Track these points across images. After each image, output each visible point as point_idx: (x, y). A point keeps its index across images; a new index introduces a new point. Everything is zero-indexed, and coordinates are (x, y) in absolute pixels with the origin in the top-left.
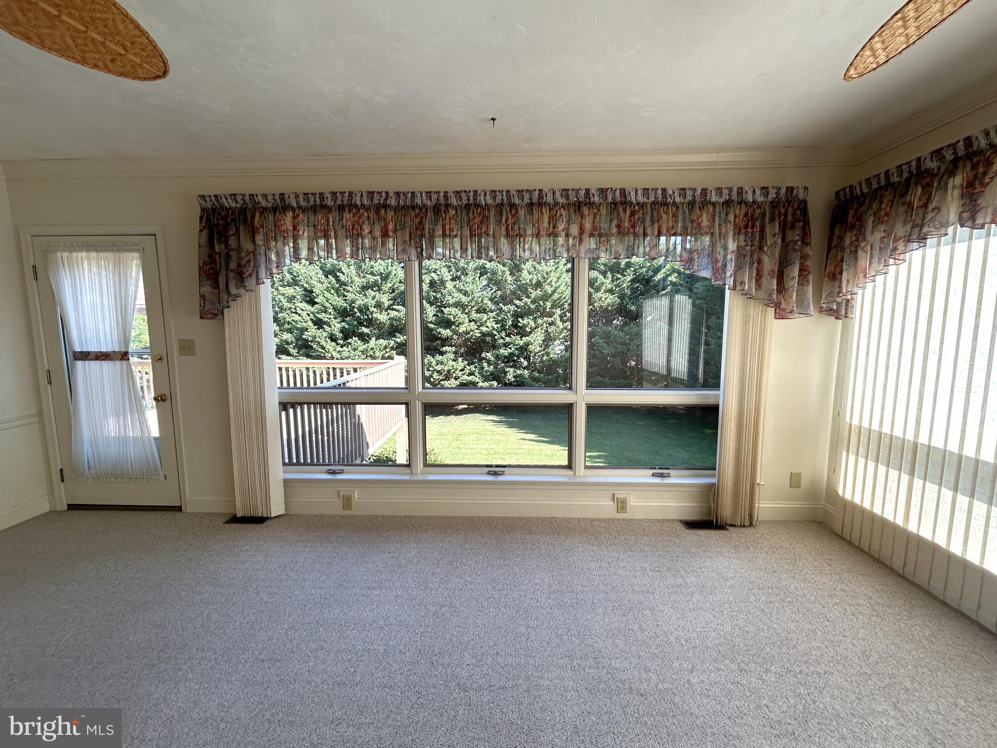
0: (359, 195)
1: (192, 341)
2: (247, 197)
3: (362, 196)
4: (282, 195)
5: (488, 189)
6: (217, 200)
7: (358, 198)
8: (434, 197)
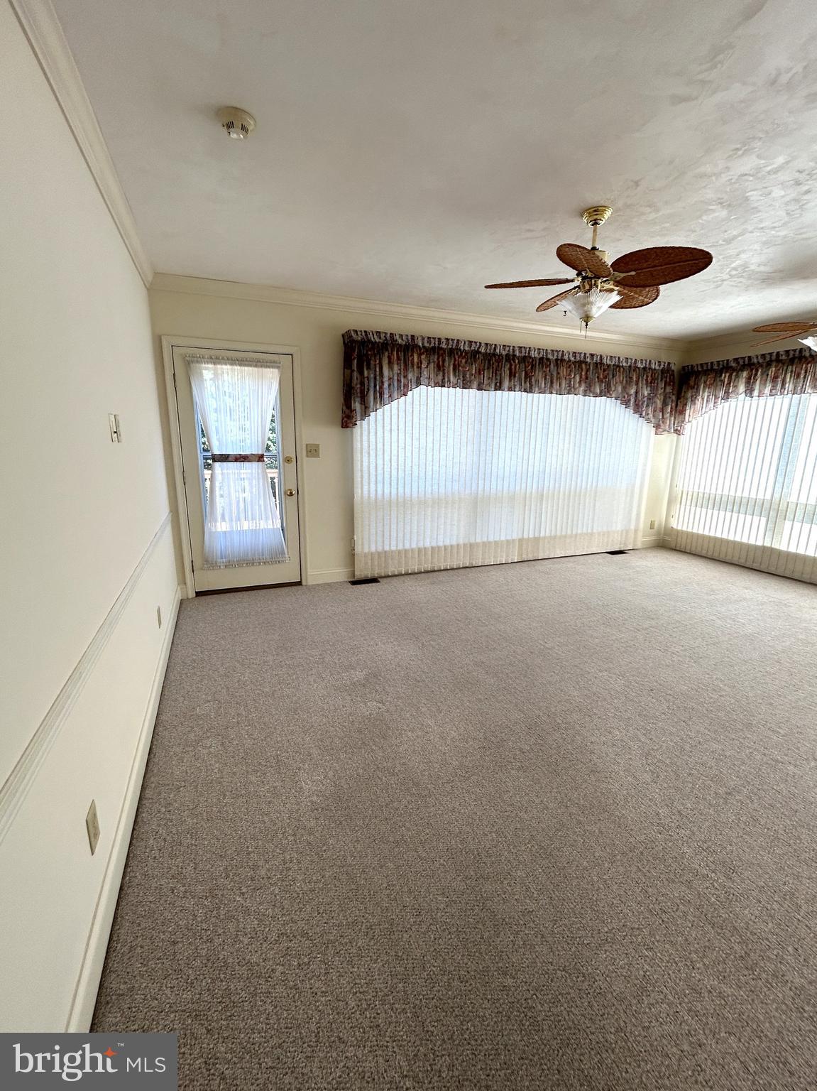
0: (463, 342)
1: (318, 446)
2: (389, 335)
3: (465, 343)
4: (413, 336)
5: (537, 348)
6: (366, 335)
7: (462, 344)
8: (507, 349)
